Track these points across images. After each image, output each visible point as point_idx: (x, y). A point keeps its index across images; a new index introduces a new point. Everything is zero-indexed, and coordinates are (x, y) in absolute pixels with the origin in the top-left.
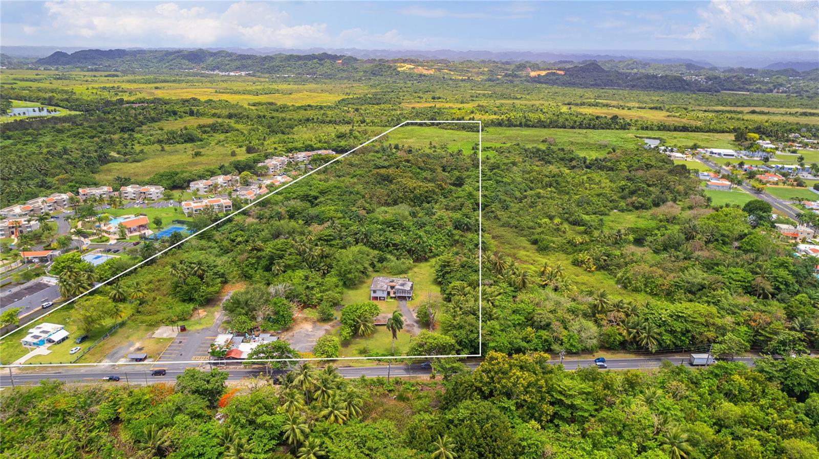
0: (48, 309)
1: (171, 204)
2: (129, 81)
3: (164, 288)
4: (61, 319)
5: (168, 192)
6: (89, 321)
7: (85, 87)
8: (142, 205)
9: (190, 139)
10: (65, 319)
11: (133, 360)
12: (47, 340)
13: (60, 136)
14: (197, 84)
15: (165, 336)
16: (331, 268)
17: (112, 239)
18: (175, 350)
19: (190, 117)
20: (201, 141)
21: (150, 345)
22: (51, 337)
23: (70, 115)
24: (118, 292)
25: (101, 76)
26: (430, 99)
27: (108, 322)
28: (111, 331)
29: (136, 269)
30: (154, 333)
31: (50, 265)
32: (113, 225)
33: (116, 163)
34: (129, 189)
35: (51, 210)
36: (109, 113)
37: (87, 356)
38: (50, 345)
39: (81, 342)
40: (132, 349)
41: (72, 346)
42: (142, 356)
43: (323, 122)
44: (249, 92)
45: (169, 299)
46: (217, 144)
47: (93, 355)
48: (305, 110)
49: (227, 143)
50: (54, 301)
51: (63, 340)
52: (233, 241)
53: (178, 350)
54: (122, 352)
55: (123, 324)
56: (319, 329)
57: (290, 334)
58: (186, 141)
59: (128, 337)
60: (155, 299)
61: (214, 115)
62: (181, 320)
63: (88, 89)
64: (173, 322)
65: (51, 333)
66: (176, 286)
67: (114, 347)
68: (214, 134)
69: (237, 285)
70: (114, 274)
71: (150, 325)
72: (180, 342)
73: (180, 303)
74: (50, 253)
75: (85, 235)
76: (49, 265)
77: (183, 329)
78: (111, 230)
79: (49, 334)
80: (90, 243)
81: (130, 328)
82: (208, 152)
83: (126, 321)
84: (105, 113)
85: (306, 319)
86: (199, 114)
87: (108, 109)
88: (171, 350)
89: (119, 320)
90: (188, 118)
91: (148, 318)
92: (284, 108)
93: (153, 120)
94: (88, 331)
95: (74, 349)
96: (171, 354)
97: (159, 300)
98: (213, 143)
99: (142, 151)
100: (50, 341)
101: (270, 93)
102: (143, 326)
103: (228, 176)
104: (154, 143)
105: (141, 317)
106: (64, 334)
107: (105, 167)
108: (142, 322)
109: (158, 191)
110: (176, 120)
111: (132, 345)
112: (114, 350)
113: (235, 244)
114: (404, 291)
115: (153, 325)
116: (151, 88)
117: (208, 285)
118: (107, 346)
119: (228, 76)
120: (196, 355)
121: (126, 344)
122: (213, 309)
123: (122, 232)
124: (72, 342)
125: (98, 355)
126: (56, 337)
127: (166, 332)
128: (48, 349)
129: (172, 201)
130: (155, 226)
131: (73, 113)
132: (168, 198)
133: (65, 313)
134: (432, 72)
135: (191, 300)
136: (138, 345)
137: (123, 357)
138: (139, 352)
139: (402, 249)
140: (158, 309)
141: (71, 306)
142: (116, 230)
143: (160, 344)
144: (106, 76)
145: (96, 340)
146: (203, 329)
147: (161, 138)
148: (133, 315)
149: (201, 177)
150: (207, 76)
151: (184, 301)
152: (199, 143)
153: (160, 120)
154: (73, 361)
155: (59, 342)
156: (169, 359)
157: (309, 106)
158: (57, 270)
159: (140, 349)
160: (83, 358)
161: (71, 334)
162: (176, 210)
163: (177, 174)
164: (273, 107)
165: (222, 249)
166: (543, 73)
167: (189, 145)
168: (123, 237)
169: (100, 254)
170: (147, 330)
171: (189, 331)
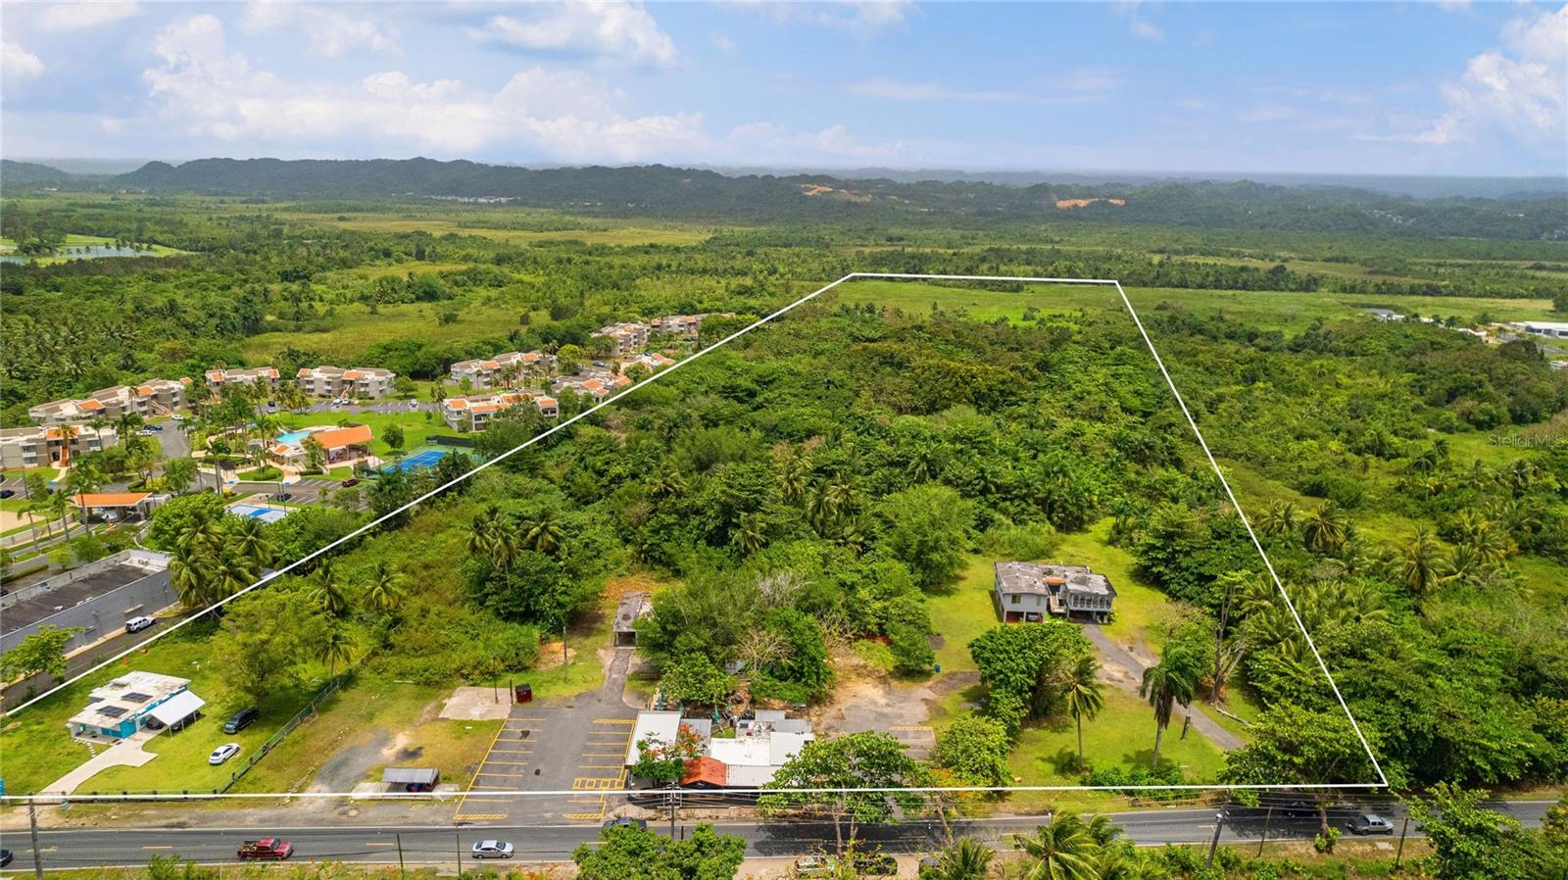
0: (142, 634)
1: (414, 406)
2: (286, 210)
3: (445, 583)
4: (177, 662)
5: (406, 379)
6: (262, 664)
7: (206, 216)
8: (348, 408)
9: (430, 295)
10: (189, 663)
11: (396, 786)
12: (143, 721)
13: (161, 285)
14: (418, 215)
15: (475, 714)
16: (874, 539)
17: (290, 474)
18: (514, 757)
19: (418, 262)
20: (450, 298)
21: (440, 744)
22: (154, 712)
23: (178, 255)
24: (331, 591)
25: (235, 202)
26: (884, 242)
27: (311, 673)
28: (323, 697)
29: (362, 537)
30: (441, 707)
31: (145, 528)
32: (291, 444)
33: (278, 334)
34: (317, 374)
35: (145, 413)
36: (255, 253)
37: (259, 771)
38: (149, 736)
39: (238, 729)
40: (388, 753)
41: (212, 741)
42: (426, 776)
43: (692, 272)
44: (524, 227)
45: (465, 612)
46: (484, 304)
47: (277, 767)
48: (647, 253)
49: (505, 302)
50: (158, 614)
51: (189, 721)
52: (601, 474)
53: (526, 758)
54: (362, 763)
55: (349, 680)
56: (905, 700)
57: (831, 712)
58: (418, 299)
59: (370, 717)
60: (424, 612)
61: (466, 258)
62: (510, 669)
63: (211, 219)
64: (492, 676)
65: (154, 700)
66: (481, 580)
67: (334, 744)
68: (474, 288)
69: (632, 580)
70: (308, 548)
71: (428, 683)
72: (526, 734)
73: (499, 624)
74: (146, 498)
75: (228, 465)
76: (143, 527)
77: (524, 695)
78: (287, 454)
79: (148, 703)
80: (237, 480)
81: (371, 690)
82: (469, 318)
83: (358, 670)
84: (247, 252)
85: (861, 672)
86: (435, 258)
87: (253, 246)
88: (502, 757)
89: (341, 668)
90: (412, 264)
91: (418, 663)
92: (602, 250)
93: (345, 264)
94: (261, 694)
95: (221, 749)
96: (505, 769)
97: (439, 614)
98: (476, 304)
99: (330, 313)
100: (151, 724)
101: (565, 229)
102: (408, 685)
103: (532, 353)
104: (352, 301)
105: (392, 661)
106: (189, 703)
107: (256, 339)
108: (402, 675)
109: (381, 378)
110: (390, 265)
111: (385, 740)
112: (337, 754)
113: (605, 481)
114: (1092, 598)
115: (434, 684)
116: (331, 219)
117: (575, 574)
118: (311, 743)
119: (476, 203)
120: (582, 774)
121: (365, 736)
122: (588, 642)
123: (313, 456)
124: (215, 728)
125: (290, 771)
126: (170, 714)
127: (472, 704)
128: (146, 747)
129: (414, 401)
130: (388, 448)
131: (184, 253)
132: (407, 395)
133: (187, 645)
134: (868, 199)
135: (529, 616)
136: (402, 741)
137: (367, 777)
138: (408, 763)
139: (1023, 498)
140: (443, 640)
141: (207, 626)
142: (297, 453)
143: (467, 740)
144: (242, 202)
145: (279, 724)
146: (579, 696)
147: (366, 292)
148: (375, 654)
149: (473, 354)
150: (436, 203)
151: (509, 617)
152: (446, 302)
153: (358, 264)
154: (220, 786)
155: (177, 728)
156: (504, 783)
157: (652, 246)
158: (163, 537)
159: (411, 754)
160: (250, 776)
161: (209, 705)
162: (429, 416)
163: (420, 347)
164: (581, 248)
165: (571, 495)
166: (1082, 203)
167: (426, 306)
168: (314, 471)
169: (265, 506)
170: (421, 698)
171: (541, 701)
